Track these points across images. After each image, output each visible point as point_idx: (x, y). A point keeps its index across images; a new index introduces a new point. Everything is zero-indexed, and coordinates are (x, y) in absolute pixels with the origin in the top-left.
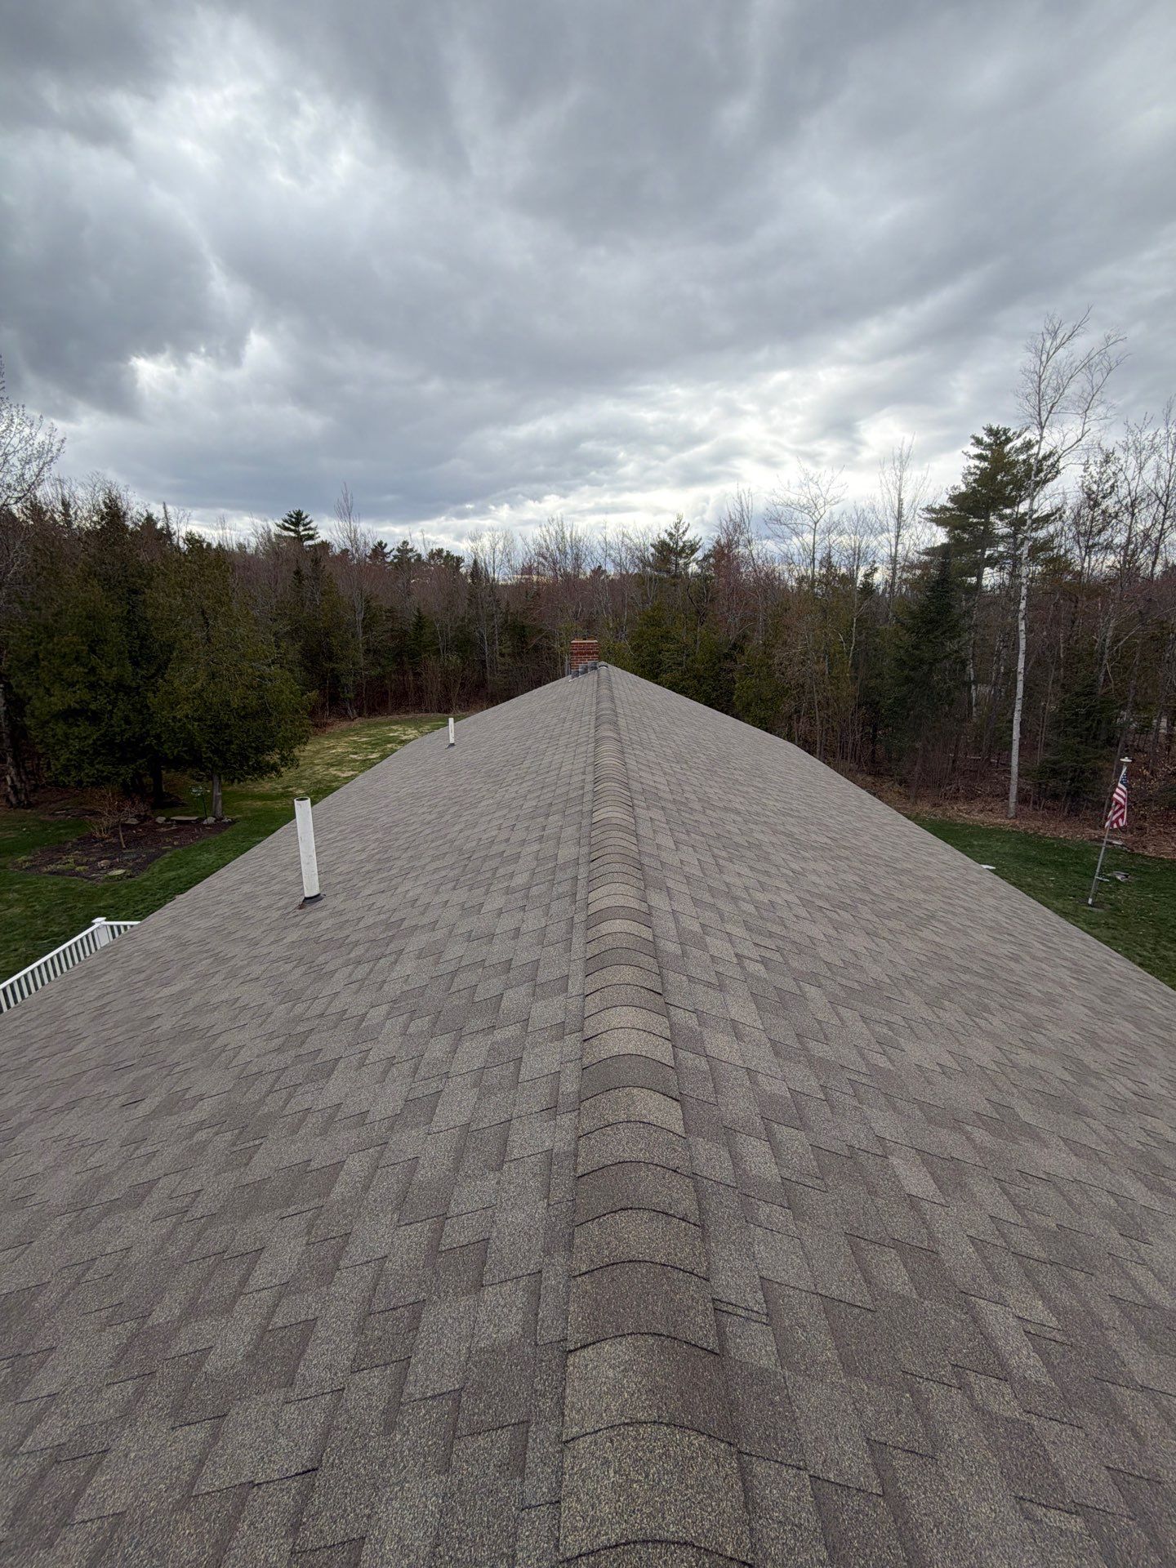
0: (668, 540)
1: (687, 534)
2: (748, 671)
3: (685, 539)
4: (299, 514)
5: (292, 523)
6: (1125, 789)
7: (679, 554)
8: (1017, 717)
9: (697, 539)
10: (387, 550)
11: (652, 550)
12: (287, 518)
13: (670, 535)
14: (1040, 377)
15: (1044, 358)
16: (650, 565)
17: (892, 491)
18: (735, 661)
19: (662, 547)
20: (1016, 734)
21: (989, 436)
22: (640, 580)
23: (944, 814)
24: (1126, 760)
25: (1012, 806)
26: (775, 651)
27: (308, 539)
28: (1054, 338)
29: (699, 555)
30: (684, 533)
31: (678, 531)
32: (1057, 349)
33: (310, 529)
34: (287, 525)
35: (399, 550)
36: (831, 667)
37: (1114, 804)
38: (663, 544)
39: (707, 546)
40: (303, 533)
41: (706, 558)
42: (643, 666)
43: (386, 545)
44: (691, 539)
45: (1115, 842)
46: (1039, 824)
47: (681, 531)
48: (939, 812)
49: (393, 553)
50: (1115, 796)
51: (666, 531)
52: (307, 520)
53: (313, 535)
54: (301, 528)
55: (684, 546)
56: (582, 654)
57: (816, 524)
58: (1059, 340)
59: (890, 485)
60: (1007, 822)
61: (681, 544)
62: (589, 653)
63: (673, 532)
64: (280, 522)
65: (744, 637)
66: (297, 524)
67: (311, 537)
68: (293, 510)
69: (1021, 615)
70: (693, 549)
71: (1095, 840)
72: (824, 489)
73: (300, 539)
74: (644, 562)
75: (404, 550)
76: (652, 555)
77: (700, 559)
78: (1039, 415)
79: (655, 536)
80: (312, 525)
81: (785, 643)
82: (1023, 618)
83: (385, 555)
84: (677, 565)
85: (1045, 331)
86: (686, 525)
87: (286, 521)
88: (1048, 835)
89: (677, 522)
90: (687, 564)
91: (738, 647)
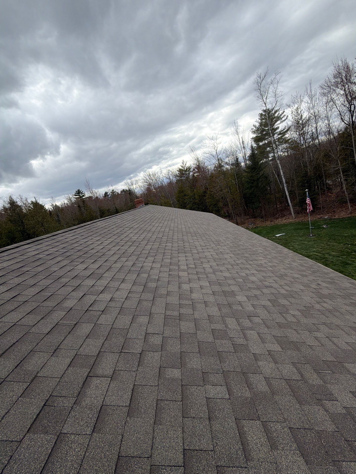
3: (186, 166)
4: (79, 190)
5: (78, 193)
6: (309, 199)
7: (186, 171)
8: (286, 188)
9: (190, 165)
10: (108, 194)
11: (177, 172)
12: (76, 192)
13: (182, 166)
14: (260, 90)
15: (259, 84)
16: (178, 176)
18: (206, 196)
20: (287, 194)
21: (264, 112)
22: (178, 181)
24: (307, 190)
25: (293, 215)
26: (212, 190)
27: (83, 197)
28: (260, 78)
29: (192, 170)
32: (262, 81)
33: (83, 194)
34: (76, 194)
35: (112, 193)
36: (230, 189)
37: (308, 204)
38: (180, 169)
39: (193, 166)
40: (81, 195)
41: (194, 170)
42: (181, 205)
43: (108, 192)
44: (188, 166)
45: (325, 217)
46: (302, 218)
47: (184, 164)
48: (273, 223)
49: (111, 194)
50: (307, 202)
51: (180, 166)
52: (82, 191)
53: (84, 195)
54: (80, 194)
55: (187, 168)
56: (138, 203)
57: (216, 151)
58: (262, 78)
60: (293, 220)
61: (185, 168)
62: (140, 203)
63: (182, 165)
64: (74, 194)
66: (79, 193)
67: (84, 196)
68: (76, 190)
69: (277, 159)
70: (189, 168)
71: (320, 218)
73: (81, 197)
74: (176, 176)
75: (113, 192)
78: (263, 101)
79: (178, 168)
80: (83, 193)
81: (214, 187)
82: (278, 159)
83: (108, 195)
84: (186, 174)
85: (257, 77)
86: (185, 162)
87: (76, 193)
88: (306, 221)
89: (182, 162)
90: (189, 174)
91: (205, 192)
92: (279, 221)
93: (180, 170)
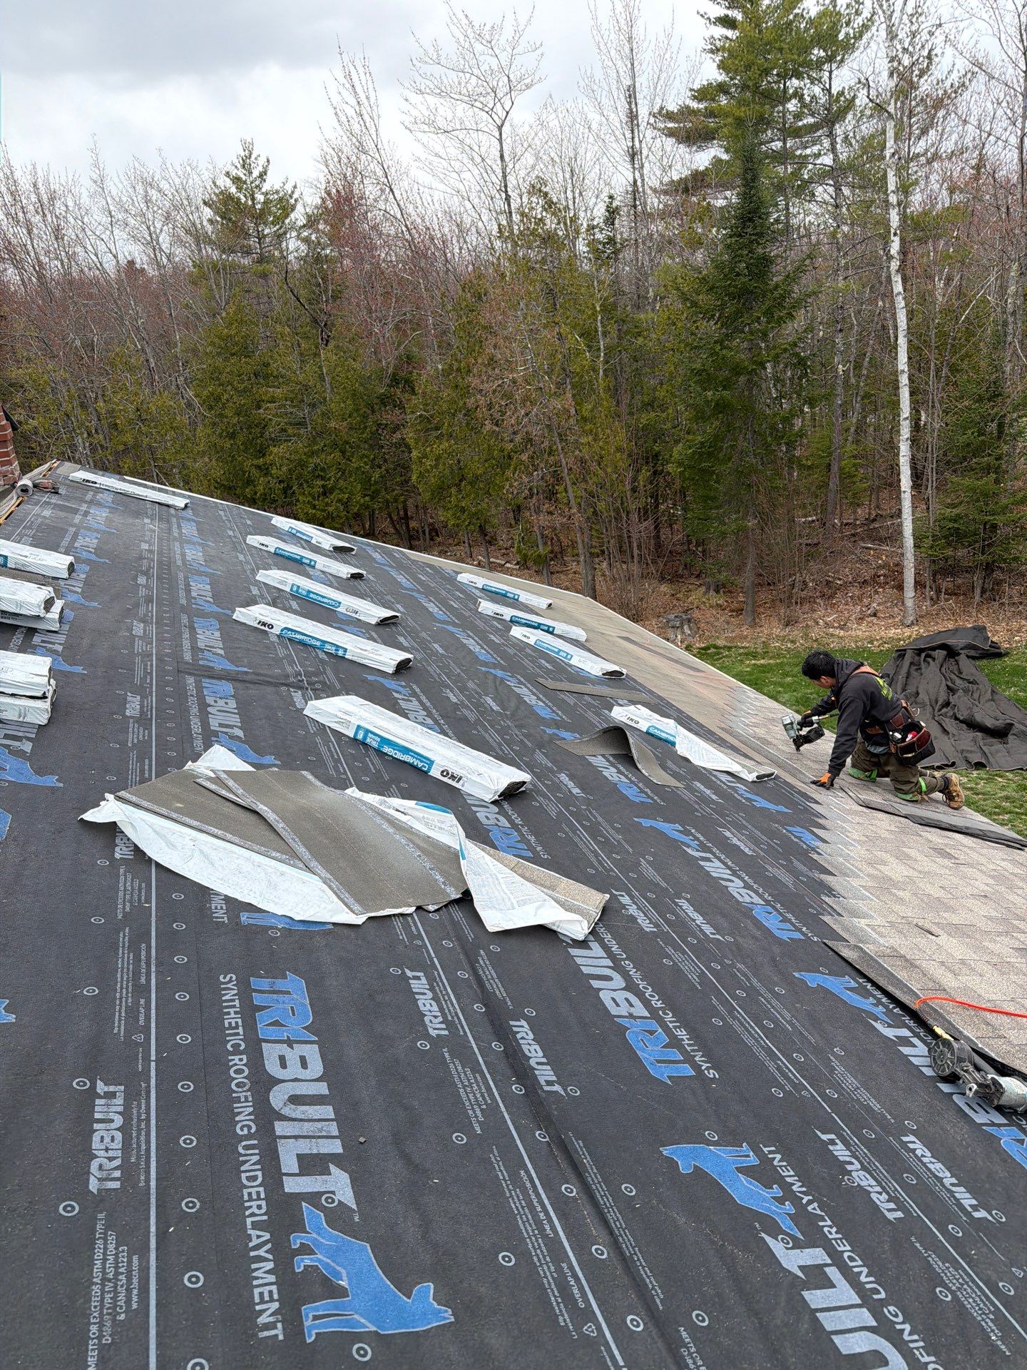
0: (233, 190)
1: (269, 177)
2: (429, 426)
3: (265, 187)
7: (260, 217)
9: (289, 188)
11: (208, 213)
13: (236, 180)
16: (210, 242)
17: (619, 63)
18: (402, 407)
19: (225, 204)
22: (203, 274)
23: (806, 637)
26: (474, 381)
29: (298, 217)
30: (262, 175)
31: (251, 173)
38: (227, 198)
39: (309, 199)
41: (311, 222)
44: (277, 187)
47: (256, 173)
51: (228, 174)
55: (267, 202)
57: (500, 128)
59: (613, 52)
60: (903, 633)
61: (260, 198)
63: (242, 175)
65: (409, 358)
70: (285, 205)
72: (504, 58)
74: (199, 237)
76: (211, 221)
77: (300, 223)
79: (209, 184)
81: (492, 361)
82: (899, 271)
84: (261, 238)
86: (262, 161)
89: (243, 154)
90: (280, 237)
91: (402, 380)
92: (827, 625)
93: (227, 206)
